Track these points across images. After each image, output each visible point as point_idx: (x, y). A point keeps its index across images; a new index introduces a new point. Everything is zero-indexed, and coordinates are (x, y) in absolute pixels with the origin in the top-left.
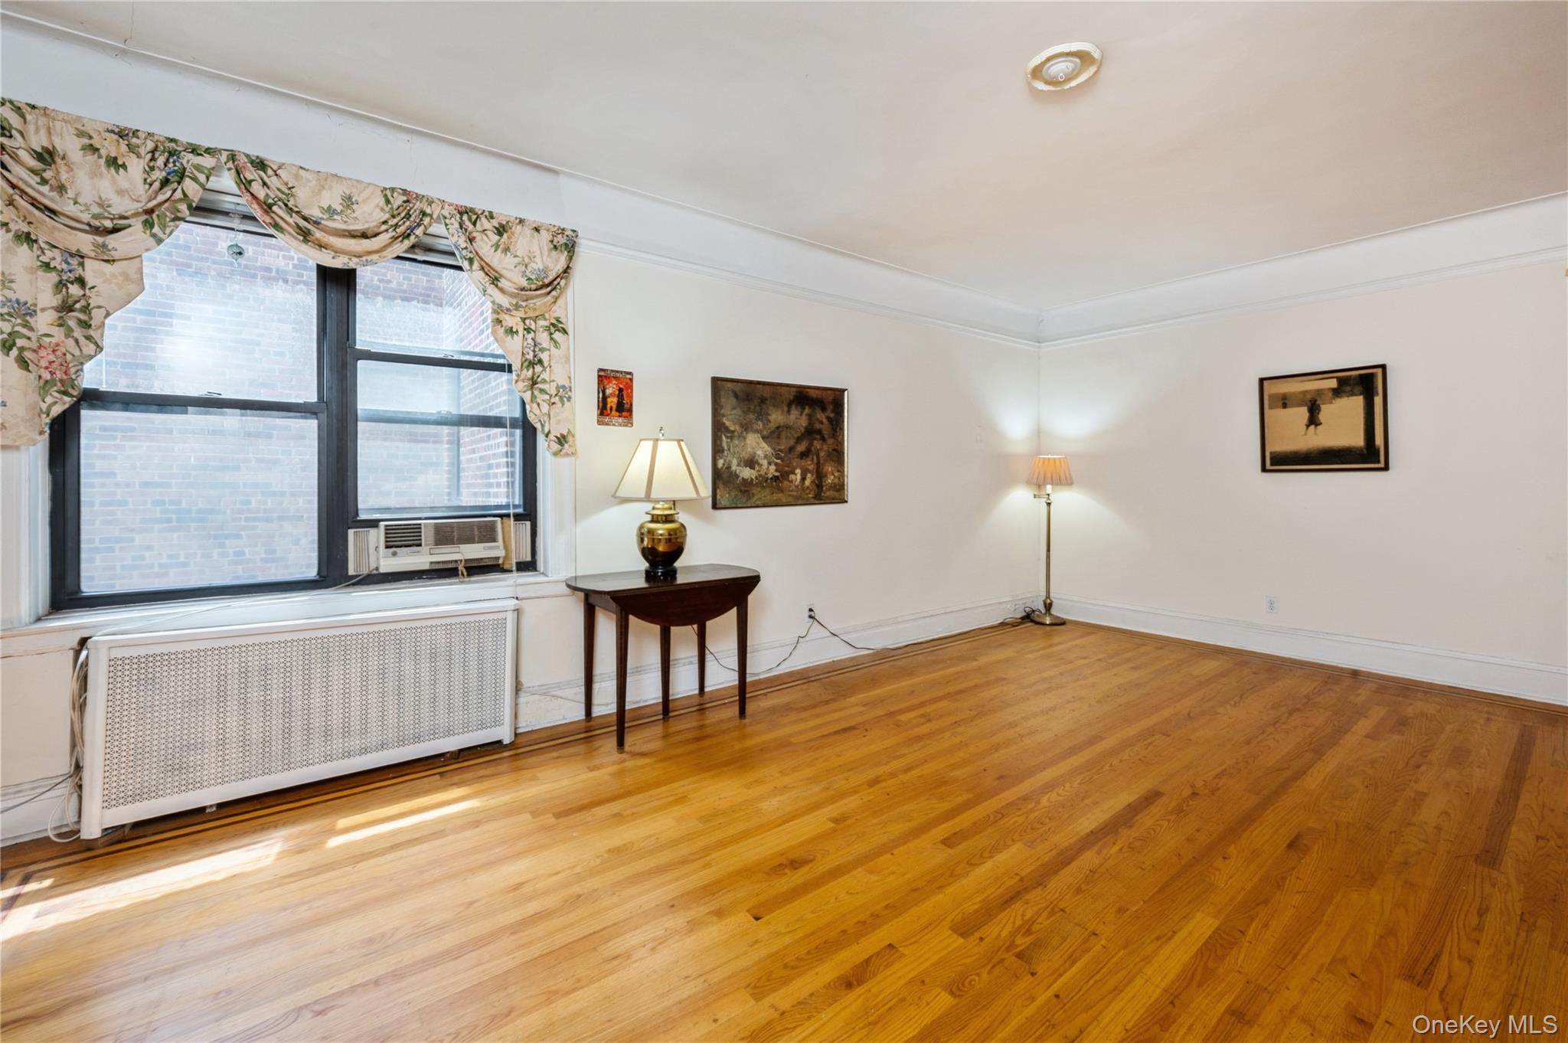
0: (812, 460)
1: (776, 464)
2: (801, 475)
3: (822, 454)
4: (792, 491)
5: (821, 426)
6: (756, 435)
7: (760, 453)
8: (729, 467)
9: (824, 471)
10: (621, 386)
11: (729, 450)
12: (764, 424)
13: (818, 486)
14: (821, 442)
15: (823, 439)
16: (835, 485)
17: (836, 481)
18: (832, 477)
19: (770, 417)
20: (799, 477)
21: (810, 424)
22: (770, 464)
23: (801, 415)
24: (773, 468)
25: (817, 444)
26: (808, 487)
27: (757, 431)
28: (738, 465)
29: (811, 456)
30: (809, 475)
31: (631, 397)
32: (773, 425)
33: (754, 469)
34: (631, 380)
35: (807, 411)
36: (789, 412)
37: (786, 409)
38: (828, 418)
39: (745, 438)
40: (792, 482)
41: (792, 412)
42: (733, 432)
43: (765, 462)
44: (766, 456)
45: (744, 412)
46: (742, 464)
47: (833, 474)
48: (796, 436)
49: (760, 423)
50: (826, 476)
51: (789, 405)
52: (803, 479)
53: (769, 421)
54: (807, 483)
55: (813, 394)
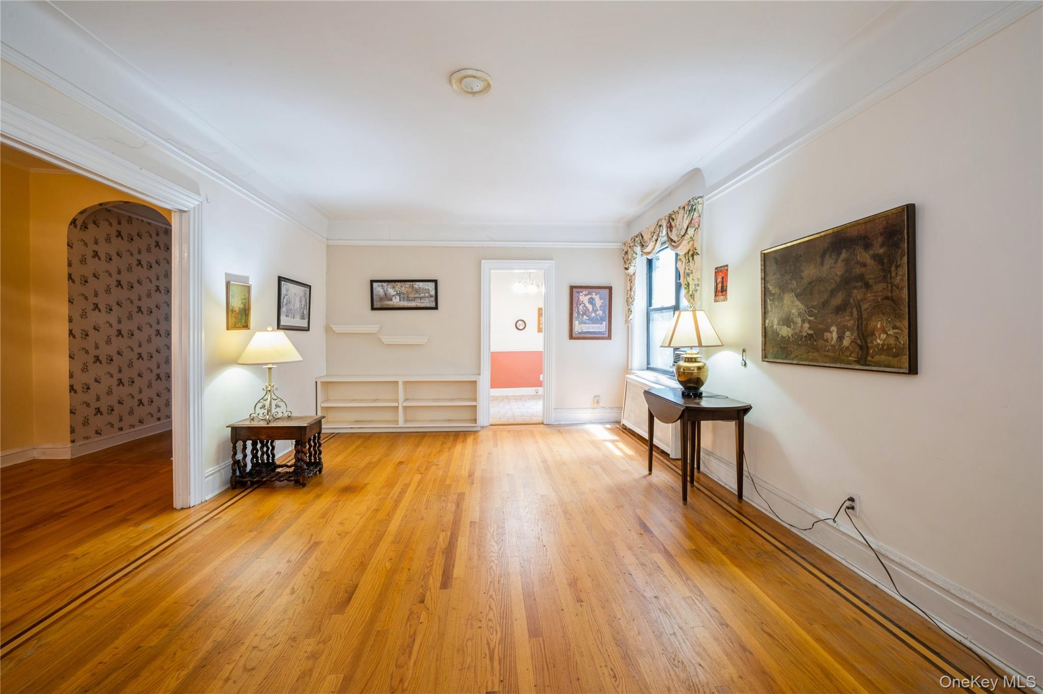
0: (851, 314)
1: (810, 322)
2: (838, 333)
3: (865, 306)
4: (828, 351)
5: (863, 269)
6: (791, 295)
7: (794, 311)
8: (772, 326)
9: (870, 328)
10: (723, 275)
11: (772, 311)
12: (797, 283)
13: (861, 347)
14: (864, 290)
15: (867, 286)
16: (889, 348)
17: (892, 341)
18: (883, 336)
19: (803, 274)
20: (835, 335)
21: (846, 271)
22: (803, 321)
23: (836, 262)
24: (806, 325)
25: (857, 294)
26: (847, 348)
27: (792, 290)
28: (778, 324)
29: (848, 310)
30: (848, 333)
31: (727, 281)
32: (805, 281)
33: (790, 327)
34: (727, 270)
35: (844, 255)
36: (822, 264)
37: (819, 260)
38: (875, 257)
39: (782, 299)
40: (827, 341)
41: (826, 262)
42: (774, 294)
43: (799, 320)
44: (800, 314)
45: (781, 274)
46: (781, 323)
47: (885, 332)
48: (829, 288)
49: (794, 282)
50: (873, 334)
51: (823, 256)
52: (841, 338)
53: (802, 278)
54: (846, 342)
55: (854, 233)
